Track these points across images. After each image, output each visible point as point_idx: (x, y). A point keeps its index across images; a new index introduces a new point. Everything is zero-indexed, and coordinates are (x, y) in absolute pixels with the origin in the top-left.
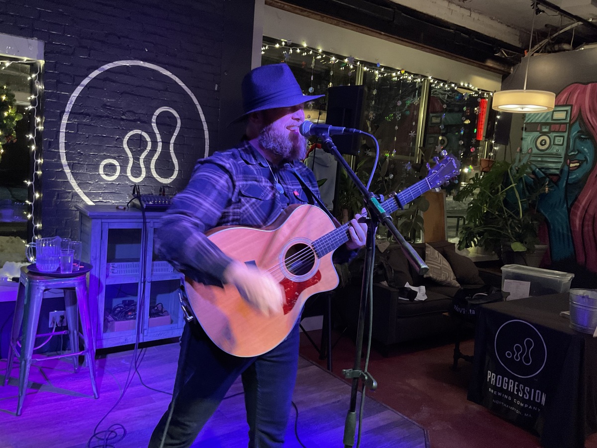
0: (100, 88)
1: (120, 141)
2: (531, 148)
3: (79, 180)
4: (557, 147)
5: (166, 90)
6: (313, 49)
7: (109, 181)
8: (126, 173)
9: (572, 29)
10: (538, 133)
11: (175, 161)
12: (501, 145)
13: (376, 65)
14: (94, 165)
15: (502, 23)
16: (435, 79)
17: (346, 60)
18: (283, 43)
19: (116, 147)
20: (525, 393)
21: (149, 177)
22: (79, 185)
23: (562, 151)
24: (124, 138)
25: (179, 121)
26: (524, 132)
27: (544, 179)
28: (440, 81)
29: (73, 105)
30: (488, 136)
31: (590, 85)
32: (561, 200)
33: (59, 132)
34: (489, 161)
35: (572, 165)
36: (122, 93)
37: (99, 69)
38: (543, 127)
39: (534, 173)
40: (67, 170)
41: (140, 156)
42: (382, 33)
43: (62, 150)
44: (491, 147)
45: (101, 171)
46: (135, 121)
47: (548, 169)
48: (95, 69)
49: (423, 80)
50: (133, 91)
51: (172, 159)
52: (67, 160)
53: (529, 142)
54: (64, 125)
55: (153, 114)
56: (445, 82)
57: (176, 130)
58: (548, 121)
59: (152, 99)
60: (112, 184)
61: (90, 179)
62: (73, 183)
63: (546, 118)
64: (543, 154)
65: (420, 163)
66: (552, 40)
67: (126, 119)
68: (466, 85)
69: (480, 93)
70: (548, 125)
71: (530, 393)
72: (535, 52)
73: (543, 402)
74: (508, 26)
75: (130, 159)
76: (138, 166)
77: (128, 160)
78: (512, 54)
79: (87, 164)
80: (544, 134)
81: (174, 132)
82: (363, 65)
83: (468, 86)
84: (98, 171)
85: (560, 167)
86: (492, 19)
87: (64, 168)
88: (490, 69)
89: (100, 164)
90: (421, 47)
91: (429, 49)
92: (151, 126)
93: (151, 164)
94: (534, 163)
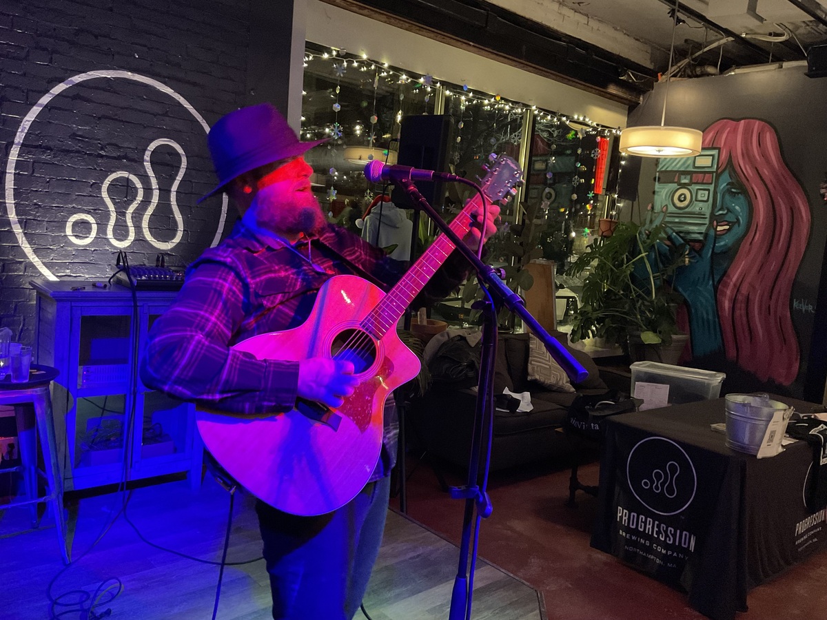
0: (66, 110)
1: (97, 187)
2: (666, 205)
3: (35, 244)
4: (701, 204)
5: (166, 114)
6: (376, 62)
7: (80, 246)
8: (106, 235)
9: (718, 48)
10: (676, 184)
11: (178, 217)
12: (627, 201)
13: (461, 88)
14: (58, 222)
15: (628, 35)
16: (541, 109)
17: (422, 80)
18: (334, 53)
19: (91, 196)
20: (669, 535)
21: (140, 239)
22: (35, 251)
23: (706, 209)
24: (102, 183)
25: (184, 160)
26: (657, 183)
27: (683, 246)
28: (547, 112)
29: (27, 133)
30: (610, 188)
31: (743, 121)
32: (704, 275)
33: (6, 172)
34: (611, 222)
35: (719, 228)
36: (99, 118)
37: (66, 81)
38: (682, 177)
39: (669, 238)
40: (18, 230)
41: (127, 209)
42: (471, 43)
43: (10, 201)
44: (613, 203)
45: (69, 231)
46: (119, 158)
47: (689, 233)
48: (60, 82)
49: (524, 110)
50: (116, 115)
51: (173, 214)
52: (17, 215)
53: (664, 198)
54: (13, 163)
55: (145, 150)
56: (553, 114)
57: (180, 173)
58: (688, 169)
59: (145, 127)
60: (84, 250)
61: (52, 244)
62: (27, 249)
63: (686, 165)
64: (682, 212)
65: (520, 223)
66: (693, 60)
67: (106, 156)
68: (581, 119)
69: (599, 129)
70: (689, 174)
71: (674, 535)
72: (672, 76)
73: (692, 548)
74: (637, 40)
75: (112, 214)
76: (124, 224)
77: (110, 214)
78: (641, 78)
79: (47, 221)
80: (684, 186)
81: (177, 175)
82: (445, 87)
83: (584, 120)
84: (65, 232)
85: (703, 231)
86: (616, 29)
87: (13, 226)
88: (613, 97)
89: (67, 221)
90: (522, 65)
91: (534, 67)
92: (143, 167)
93: (143, 221)
94: (670, 225)
